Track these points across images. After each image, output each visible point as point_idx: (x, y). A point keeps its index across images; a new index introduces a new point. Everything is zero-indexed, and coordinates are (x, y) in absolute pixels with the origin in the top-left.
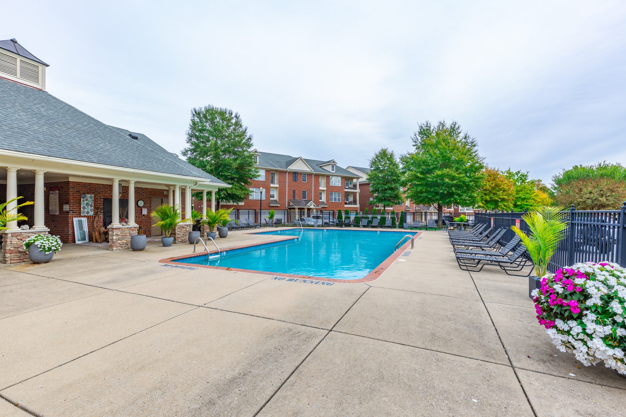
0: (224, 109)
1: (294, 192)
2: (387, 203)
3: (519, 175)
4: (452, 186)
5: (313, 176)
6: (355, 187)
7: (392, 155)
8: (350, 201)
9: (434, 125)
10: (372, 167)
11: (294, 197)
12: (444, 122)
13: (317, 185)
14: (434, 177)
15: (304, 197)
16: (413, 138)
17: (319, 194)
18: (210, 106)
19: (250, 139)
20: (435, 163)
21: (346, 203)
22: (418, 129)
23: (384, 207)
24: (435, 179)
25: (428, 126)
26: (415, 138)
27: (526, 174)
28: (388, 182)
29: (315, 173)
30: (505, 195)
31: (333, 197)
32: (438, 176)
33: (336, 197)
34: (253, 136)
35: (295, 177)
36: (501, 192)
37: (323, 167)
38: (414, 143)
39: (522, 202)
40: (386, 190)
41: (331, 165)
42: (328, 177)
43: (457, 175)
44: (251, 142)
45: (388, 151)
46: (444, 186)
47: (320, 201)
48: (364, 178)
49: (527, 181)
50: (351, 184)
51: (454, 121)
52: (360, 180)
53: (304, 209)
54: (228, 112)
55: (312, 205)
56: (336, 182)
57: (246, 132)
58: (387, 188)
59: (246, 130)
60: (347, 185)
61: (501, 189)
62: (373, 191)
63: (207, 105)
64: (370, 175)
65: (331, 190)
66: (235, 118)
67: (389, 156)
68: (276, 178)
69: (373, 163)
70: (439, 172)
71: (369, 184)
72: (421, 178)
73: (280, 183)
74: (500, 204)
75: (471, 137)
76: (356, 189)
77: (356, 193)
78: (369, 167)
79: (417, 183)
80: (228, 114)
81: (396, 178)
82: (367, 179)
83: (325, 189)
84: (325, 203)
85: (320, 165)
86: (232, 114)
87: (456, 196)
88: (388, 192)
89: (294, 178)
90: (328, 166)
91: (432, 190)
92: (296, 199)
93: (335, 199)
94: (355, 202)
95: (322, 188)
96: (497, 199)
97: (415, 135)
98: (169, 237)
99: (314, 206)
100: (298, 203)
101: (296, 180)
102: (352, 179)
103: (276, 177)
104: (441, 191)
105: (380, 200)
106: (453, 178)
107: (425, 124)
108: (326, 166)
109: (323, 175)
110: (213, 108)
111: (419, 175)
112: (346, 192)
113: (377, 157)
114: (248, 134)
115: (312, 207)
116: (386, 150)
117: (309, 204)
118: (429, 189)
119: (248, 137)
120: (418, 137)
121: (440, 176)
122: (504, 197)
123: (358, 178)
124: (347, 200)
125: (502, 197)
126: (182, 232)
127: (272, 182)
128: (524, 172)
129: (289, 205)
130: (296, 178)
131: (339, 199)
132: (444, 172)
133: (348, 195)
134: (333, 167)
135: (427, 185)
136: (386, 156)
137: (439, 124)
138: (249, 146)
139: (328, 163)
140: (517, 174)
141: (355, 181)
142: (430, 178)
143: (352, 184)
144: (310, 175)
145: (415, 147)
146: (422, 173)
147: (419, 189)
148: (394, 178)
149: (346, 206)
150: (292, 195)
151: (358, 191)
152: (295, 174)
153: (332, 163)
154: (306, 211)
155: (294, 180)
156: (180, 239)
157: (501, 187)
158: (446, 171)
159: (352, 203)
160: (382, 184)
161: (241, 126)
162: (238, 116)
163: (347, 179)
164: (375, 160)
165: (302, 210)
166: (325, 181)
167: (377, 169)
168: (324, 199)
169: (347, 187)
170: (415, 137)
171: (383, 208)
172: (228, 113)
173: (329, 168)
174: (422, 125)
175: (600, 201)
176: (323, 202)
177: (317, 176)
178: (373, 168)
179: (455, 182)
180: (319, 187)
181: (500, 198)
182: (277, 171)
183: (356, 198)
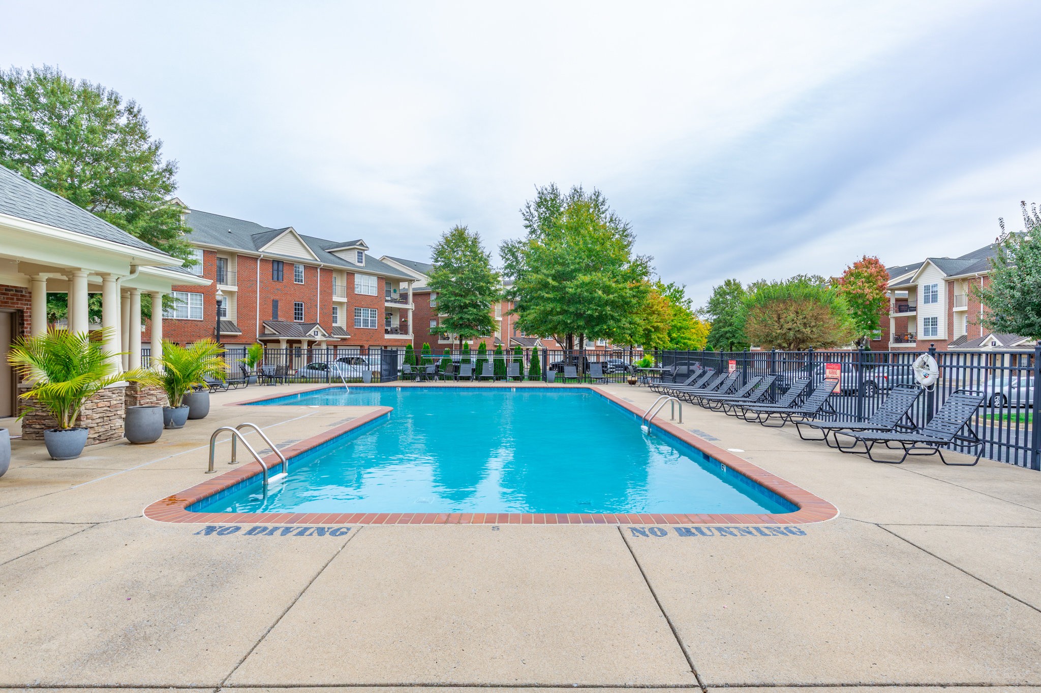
0: (95, 85)
1: (275, 304)
2: (466, 331)
3: (672, 291)
4: (607, 303)
5: (319, 270)
6: (404, 297)
7: (475, 241)
8: (395, 326)
9: (565, 192)
10: (437, 261)
11: (275, 315)
12: (581, 189)
13: (328, 291)
14: (577, 286)
15: (298, 316)
16: (525, 213)
17: (331, 310)
18: (47, 69)
19: (169, 171)
20: (578, 260)
21: (387, 332)
22: (534, 197)
23: (461, 341)
24: (579, 290)
25: (554, 192)
26: (527, 213)
27: (681, 288)
28: (468, 292)
29: (322, 264)
30: (659, 322)
31: (362, 318)
32: (583, 284)
33: (368, 319)
34: (178, 165)
35: (278, 270)
36: (655, 316)
37: (337, 254)
38: (527, 222)
39: (679, 334)
40: (466, 306)
41: (356, 252)
42: (351, 274)
43: (614, 285)
44: (173, 178)
45: (466, 232)
46: (592, 303)
47: (334, 325)
48: (422, 282)
49: (683, 300)
50: (395, 291)
51: (596, 190)
52: (415, 285)
53: (299, 342)
54: (106, 94)
55: (320, 334)
56: (367, 286)
57: (158, 153)
58: (469, 303)
59: (157, 148)
60: (388, 293)
61: (653, 313)
62: (439, 309)
63: (40, 67)
64: (434, 277)
65: (356, 303)
66: (126, 114)
67: (470, 243)
68: (229, 269)
69: (440, 253)
70: (583, 278)
71: (428, 294)
72: (553, 287)
73: (240, 282)
74: (653, 337)
75: (623, 221)
76: (406, 303)
77: (406, 310)
78: (430, 262)
79: (546, 295)
80: (106, 99)
81: (484, 284)
82: (428, 285)
83: (345, 300)
84: (345, 329)
85: (331, 248)
86: (117, 102)
87: (611, 322)
88: (470, 310)
89: (275, 272)
90: (349, 252)
91: (571, 310)
92: (280, 319)
93: (366, 321)
94: (403, 329)
95: (339, 297)
96: (649, 327)
97: (529, 207)
98: (74, 429)
99: (324, 335)
100: (286, 328)
101: (280, 277)
102: (397, 281)
103: (231, 269)
104: (589, 312)
105: (455, 326)
106: (607, 290)
107: (549, 189)
108: (345, 253)
109: (340, 271)
110: (59, 78)
111: (550, 280)
112: (387, 308)
113: (448, 242)
114: (164, 158)
115: (319, 338)
116: (465, 229)
117: (311, 332)
118: (565, 308)
119: (163, 165)
120: (532, 211)
121: (587, 284)
122: (659, 324)
123: (411, 281)
124: (388, 323)
125: (656, 324)
126: (100, 410)
127: (221, 279)
128: (678, 285)
129: (263, 333)
130: (280, 273)
131: (373, 322)
132: (594, 278)
133: (391, 314)
134: (360, 254)
135: (561, 300)
136: (465, 241)
137: (573, 191)
138: (167, 189)
139: (350, 246)
140: (669, 287)
141: (403, 285)
142: (571, 288)
143: (398, 292)
144: (311, 268)
145: (529, 230)
146: (555, 278)
147: (549, 306)
148: (482, 284)
149: (387, 336)
150: (270, 312)
151: (410, 306)
152: (278, 264)
153: (357, 246)
154: (305, 346)
155: (275, 276)
156: (92, 432)
157: (653, 309)
158: (596, 276)
159: (399, 331)
160: (456, 295)
161: (144, 136)
162: (135, 110)
163: (389, 282)
164: (443, 247)
165: (295, 345)
166: (345, 284)
167: (447, 265)
168: (341, 320)
169: (389, 298)
170: (528, 210)
171: (458, 342)
172: (105, 97)
173: (351, 257)
174: (544, 189)
175: (803, 333)
176: (340, 328)
177: (327, 271)
178: (440, 263)
179: (611, 296)
180: (331, 295)
181: (653, 327)
182: (232, 254)
183: (406, 321)
